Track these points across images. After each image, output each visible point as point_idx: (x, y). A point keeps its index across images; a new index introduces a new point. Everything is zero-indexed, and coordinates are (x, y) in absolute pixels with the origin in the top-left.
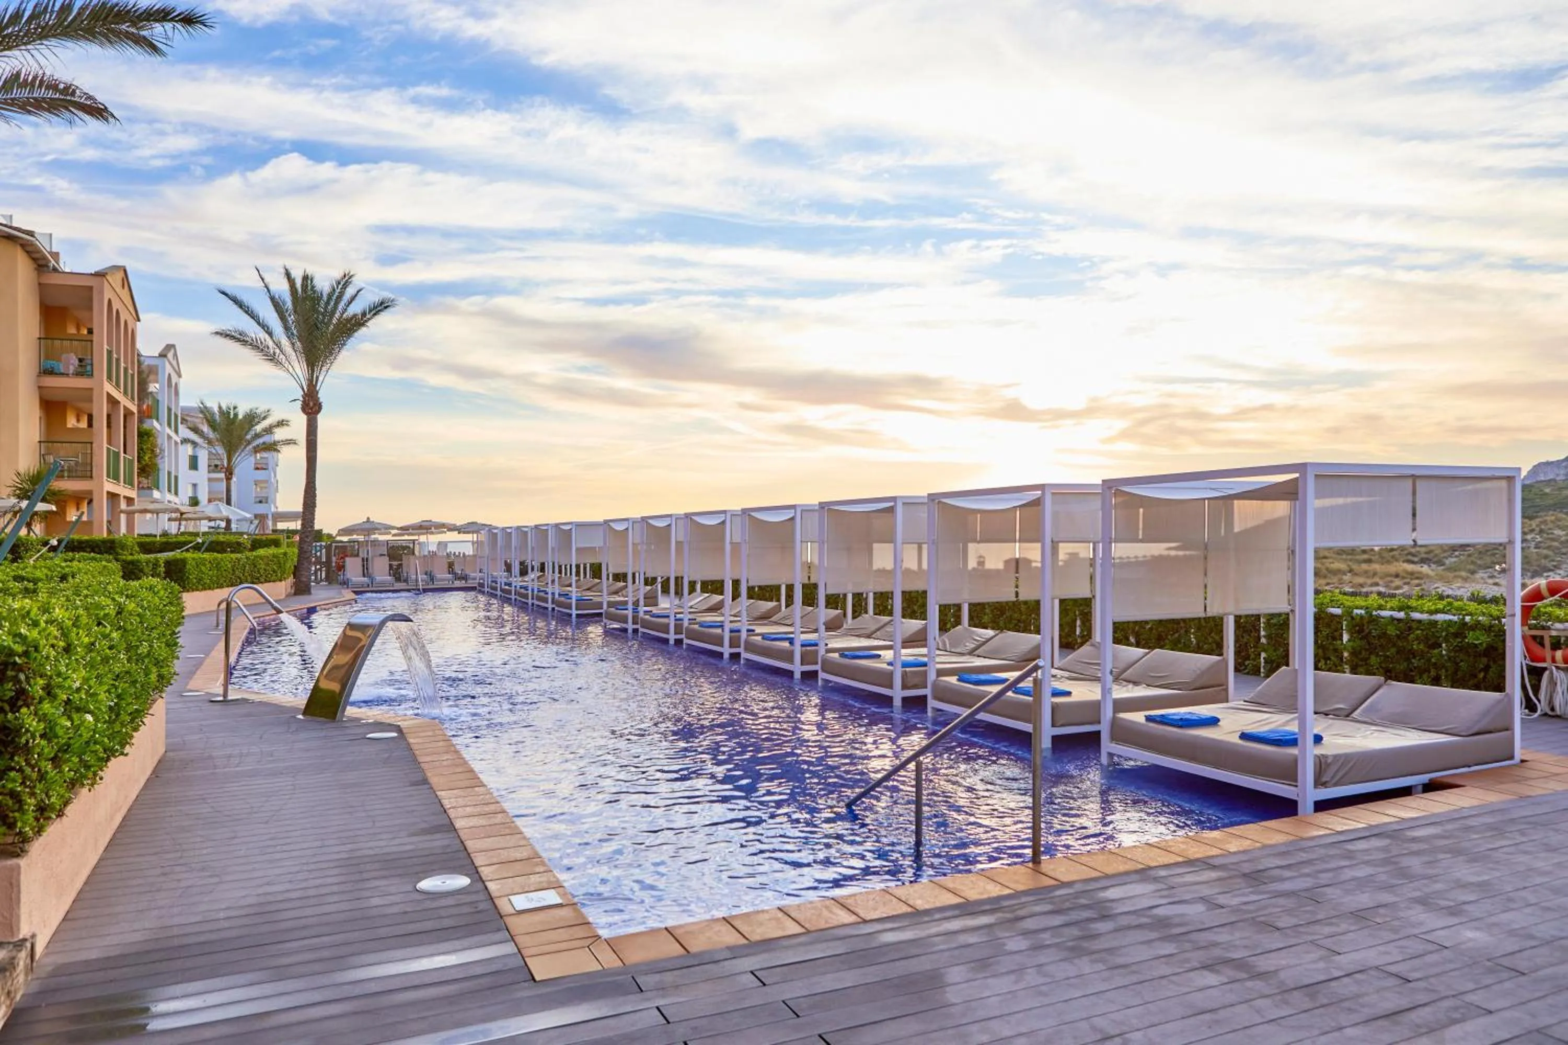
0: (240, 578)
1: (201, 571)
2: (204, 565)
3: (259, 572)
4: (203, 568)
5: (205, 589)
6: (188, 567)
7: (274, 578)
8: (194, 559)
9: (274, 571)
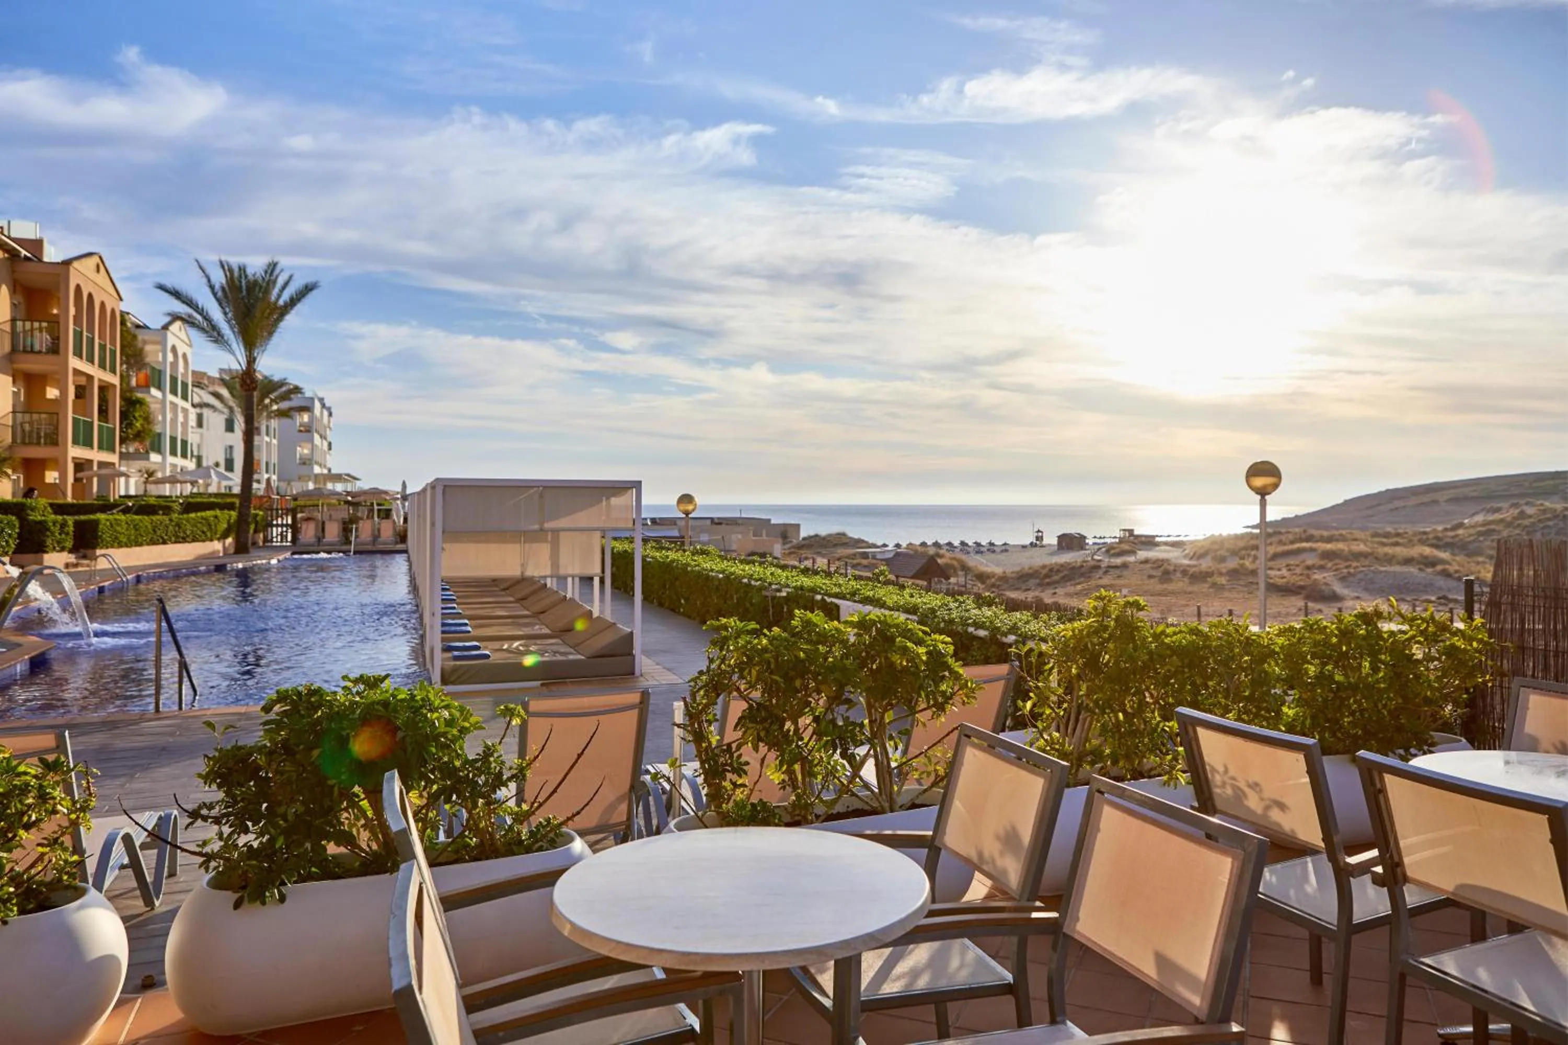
0: (162, 538)
1: (116, 531)
2: (119, 525)
3: (184, 533)
4: (119, 529)
5: (121, 547)
6: (101, 526)
7: (204, 538)
8: (107, 520)
9: (203, 532)
